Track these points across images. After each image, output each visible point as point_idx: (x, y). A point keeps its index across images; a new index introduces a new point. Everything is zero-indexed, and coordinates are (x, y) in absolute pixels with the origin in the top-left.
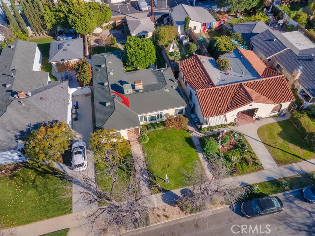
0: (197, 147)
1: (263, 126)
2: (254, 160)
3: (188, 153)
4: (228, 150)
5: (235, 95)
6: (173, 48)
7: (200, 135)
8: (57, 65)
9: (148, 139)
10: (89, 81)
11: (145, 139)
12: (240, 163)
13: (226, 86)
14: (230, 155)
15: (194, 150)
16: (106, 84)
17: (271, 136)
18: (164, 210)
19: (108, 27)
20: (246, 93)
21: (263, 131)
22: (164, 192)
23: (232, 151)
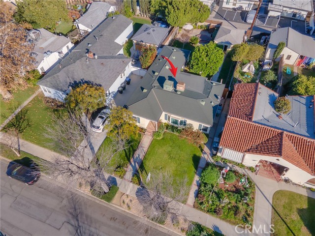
0: (199, 169)
1: (288, 191)
2: (247, 216)
3: (186, 169)
4: (227, 190)
5: (267, 140)
6: (249, 68)
7: (211, 160)
8: (137, 44)
9: (161, 138)
10: (147, 66)
11: (159, 136)
12: (229, 209)
13: (263, 126)
14: (225, 195)
15: (194, 169)
16: (156, 74)
17: (288, 206)
18: (131, 201)
19: (201, 27)
20: (281, 145)
21: (282, 196)
22: (142, 186)
23: (230, 193)
